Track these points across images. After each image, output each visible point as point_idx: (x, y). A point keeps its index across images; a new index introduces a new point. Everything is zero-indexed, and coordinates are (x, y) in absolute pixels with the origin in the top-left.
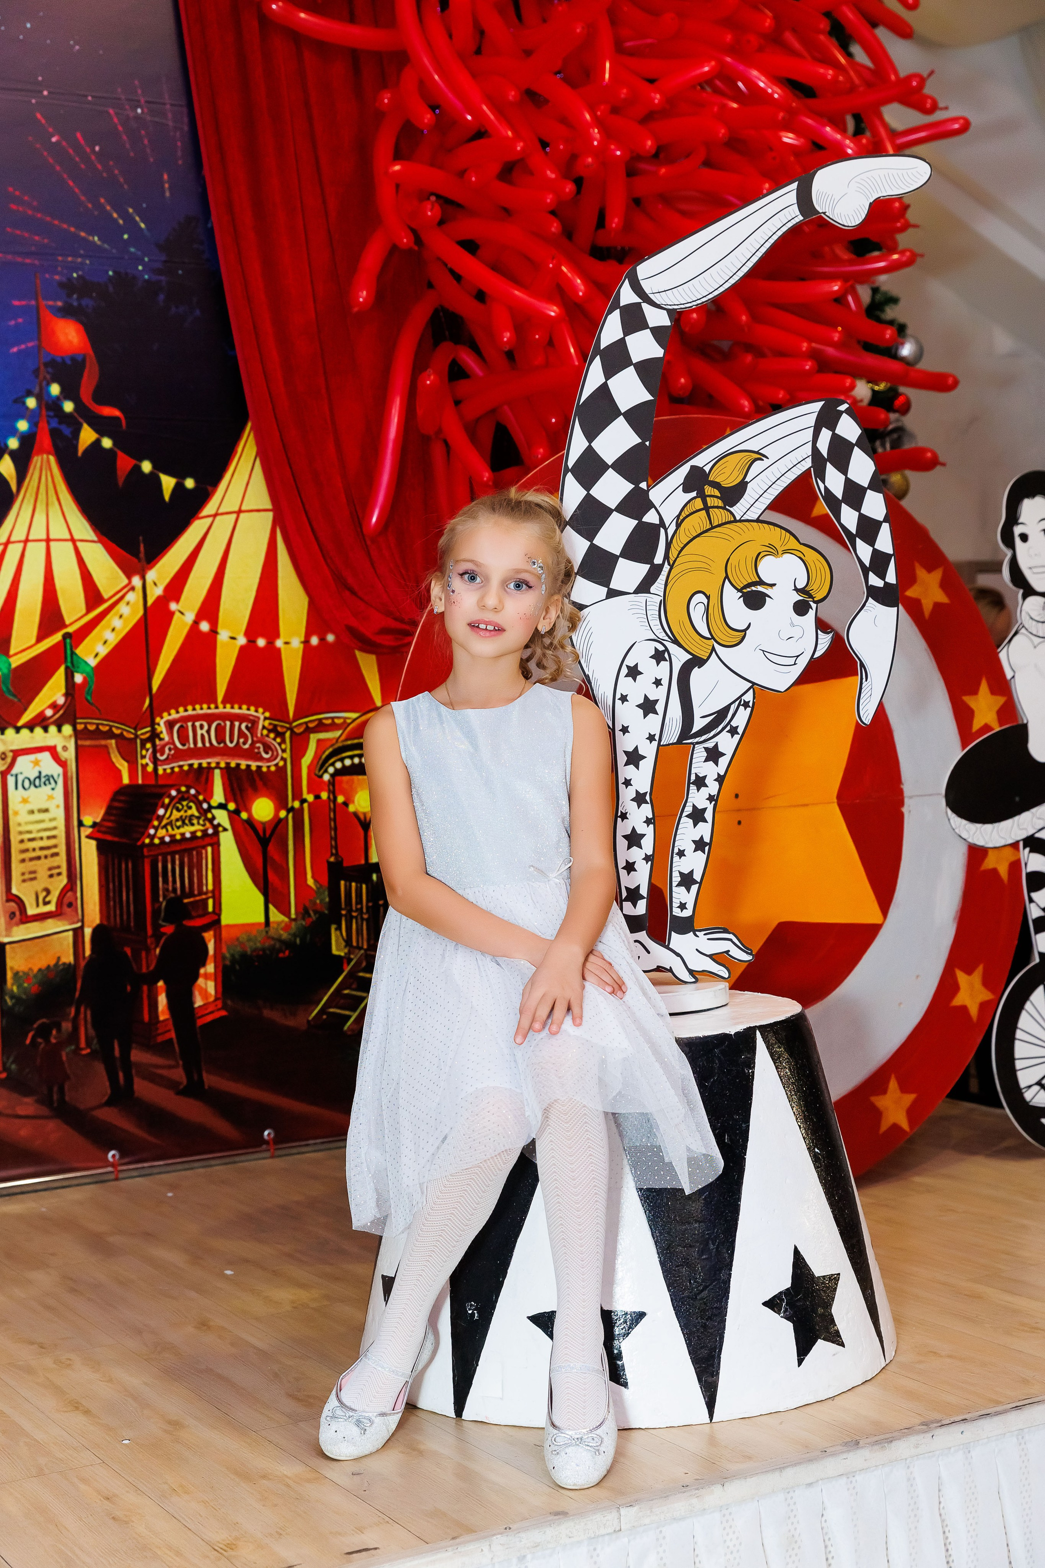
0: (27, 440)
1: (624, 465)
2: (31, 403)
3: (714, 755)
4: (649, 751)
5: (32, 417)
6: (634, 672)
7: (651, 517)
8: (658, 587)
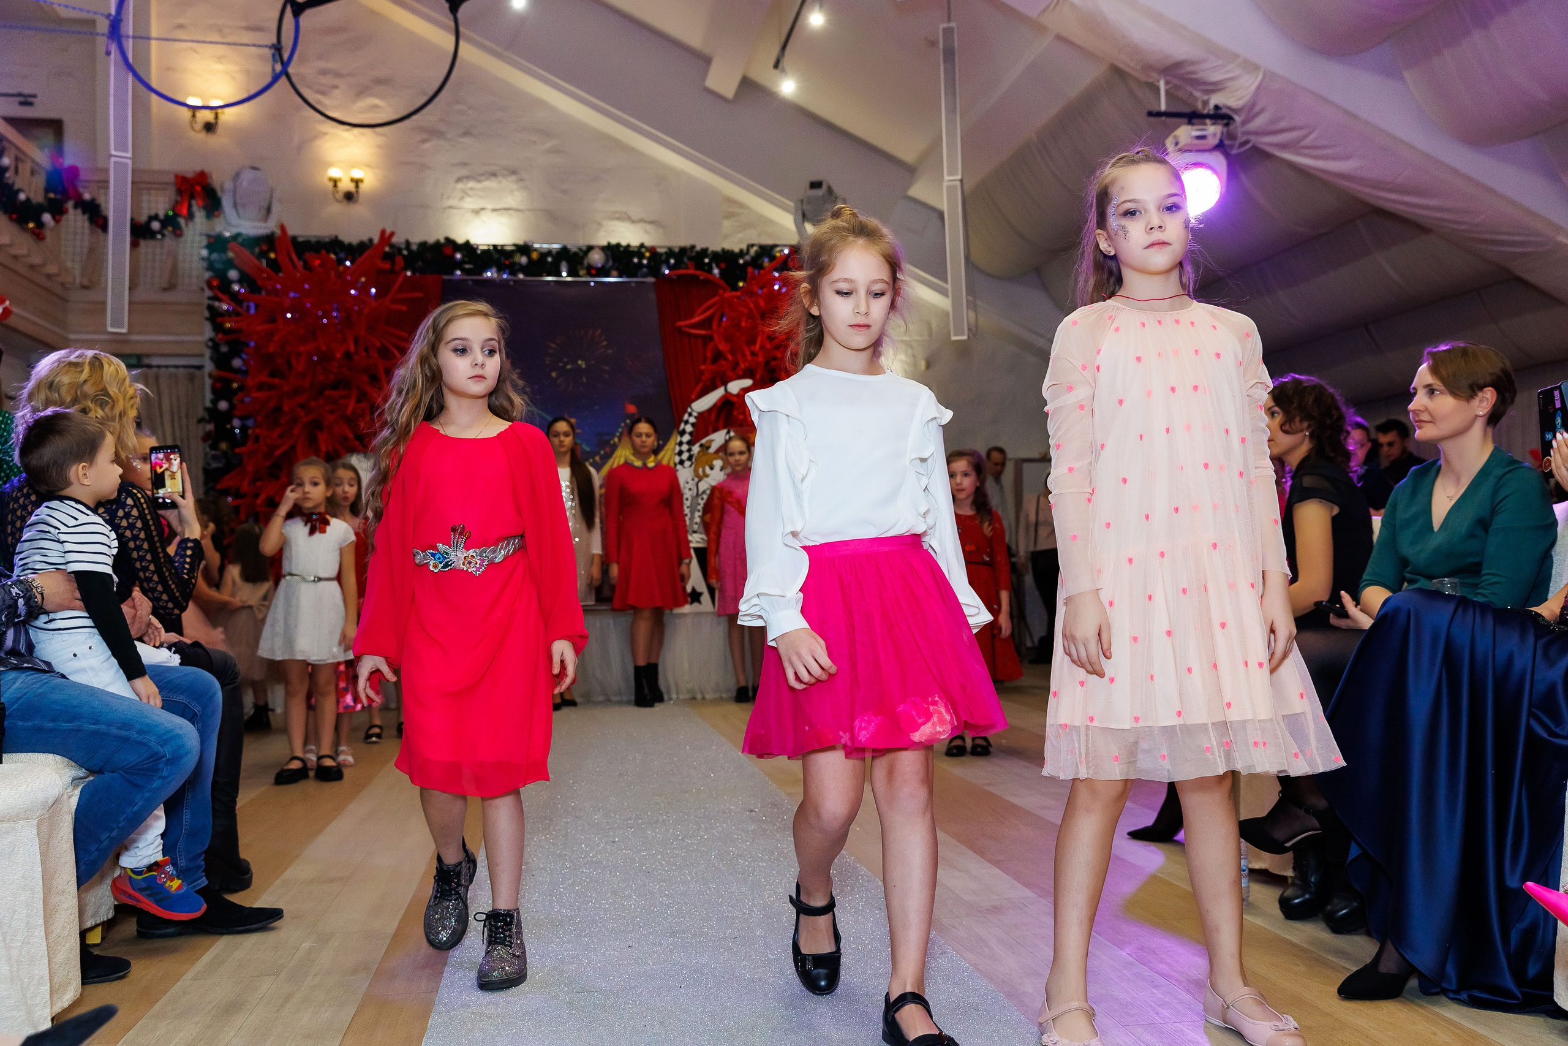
0: (621, 434)
1: (689, 443)
2: (622, 425)
3: (702, 499)
4: (690, 498)
5: (623, 428)
6: (688, 483)
7: (692, 453)
8: (693, 466)
